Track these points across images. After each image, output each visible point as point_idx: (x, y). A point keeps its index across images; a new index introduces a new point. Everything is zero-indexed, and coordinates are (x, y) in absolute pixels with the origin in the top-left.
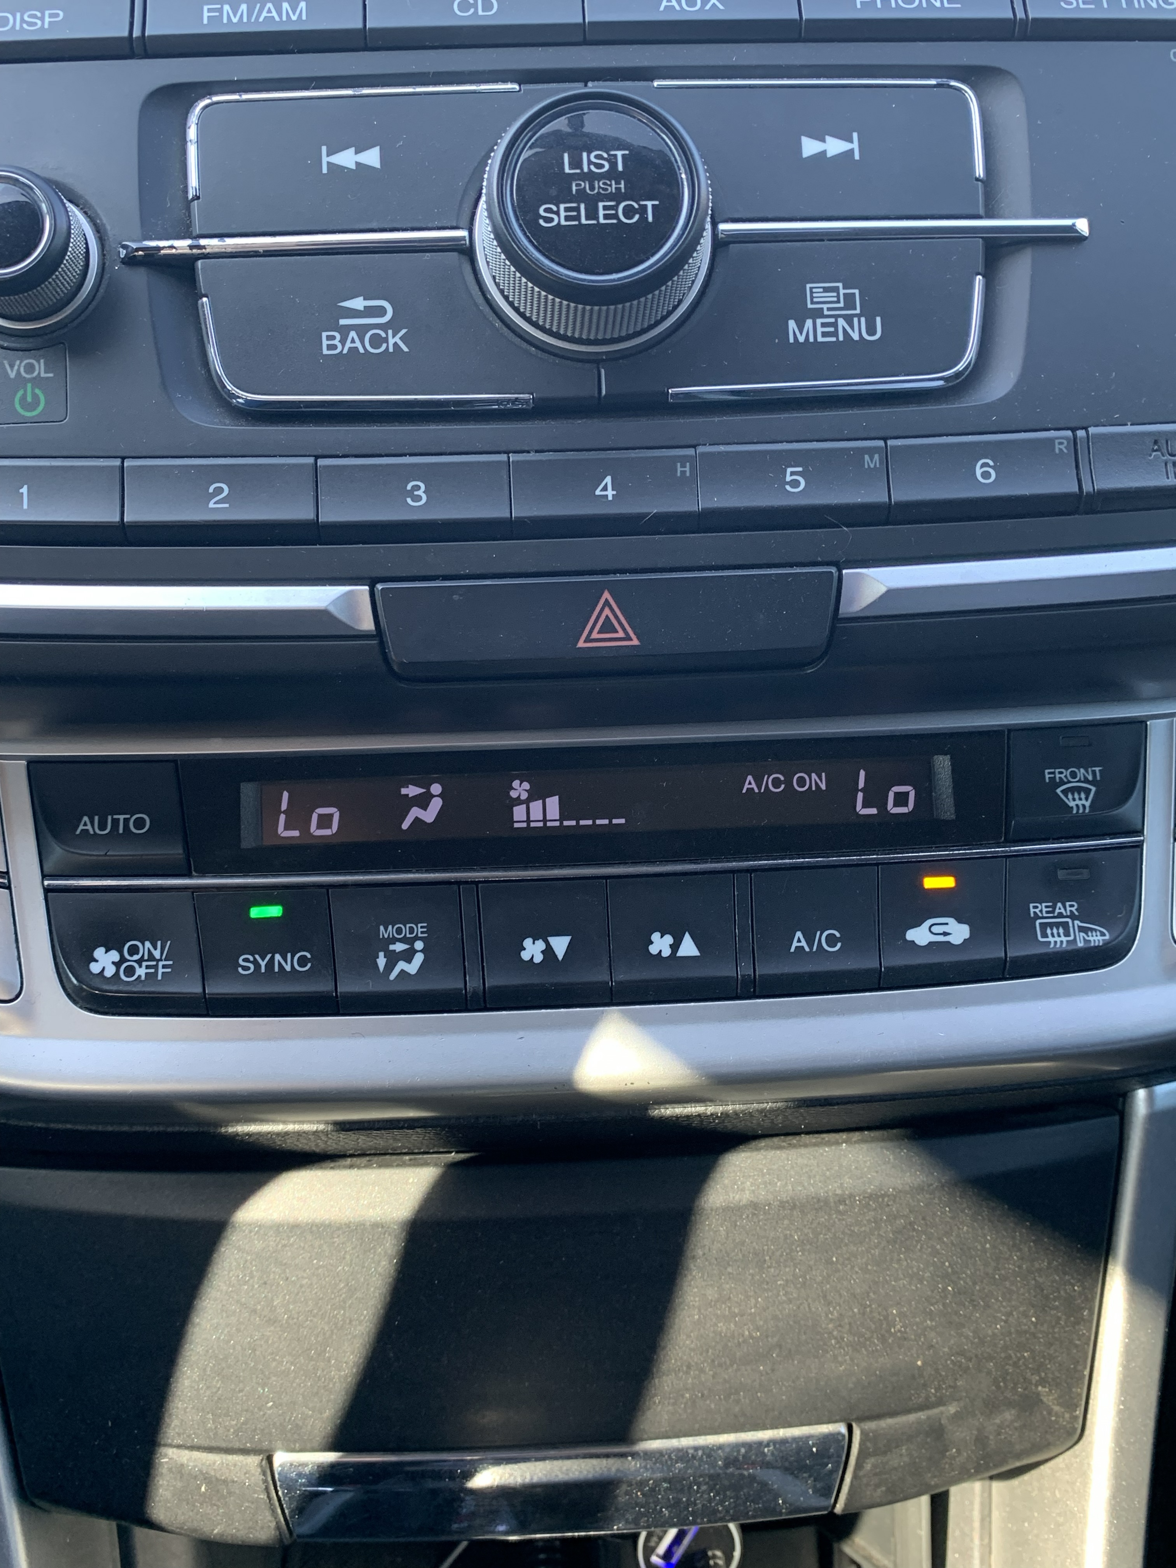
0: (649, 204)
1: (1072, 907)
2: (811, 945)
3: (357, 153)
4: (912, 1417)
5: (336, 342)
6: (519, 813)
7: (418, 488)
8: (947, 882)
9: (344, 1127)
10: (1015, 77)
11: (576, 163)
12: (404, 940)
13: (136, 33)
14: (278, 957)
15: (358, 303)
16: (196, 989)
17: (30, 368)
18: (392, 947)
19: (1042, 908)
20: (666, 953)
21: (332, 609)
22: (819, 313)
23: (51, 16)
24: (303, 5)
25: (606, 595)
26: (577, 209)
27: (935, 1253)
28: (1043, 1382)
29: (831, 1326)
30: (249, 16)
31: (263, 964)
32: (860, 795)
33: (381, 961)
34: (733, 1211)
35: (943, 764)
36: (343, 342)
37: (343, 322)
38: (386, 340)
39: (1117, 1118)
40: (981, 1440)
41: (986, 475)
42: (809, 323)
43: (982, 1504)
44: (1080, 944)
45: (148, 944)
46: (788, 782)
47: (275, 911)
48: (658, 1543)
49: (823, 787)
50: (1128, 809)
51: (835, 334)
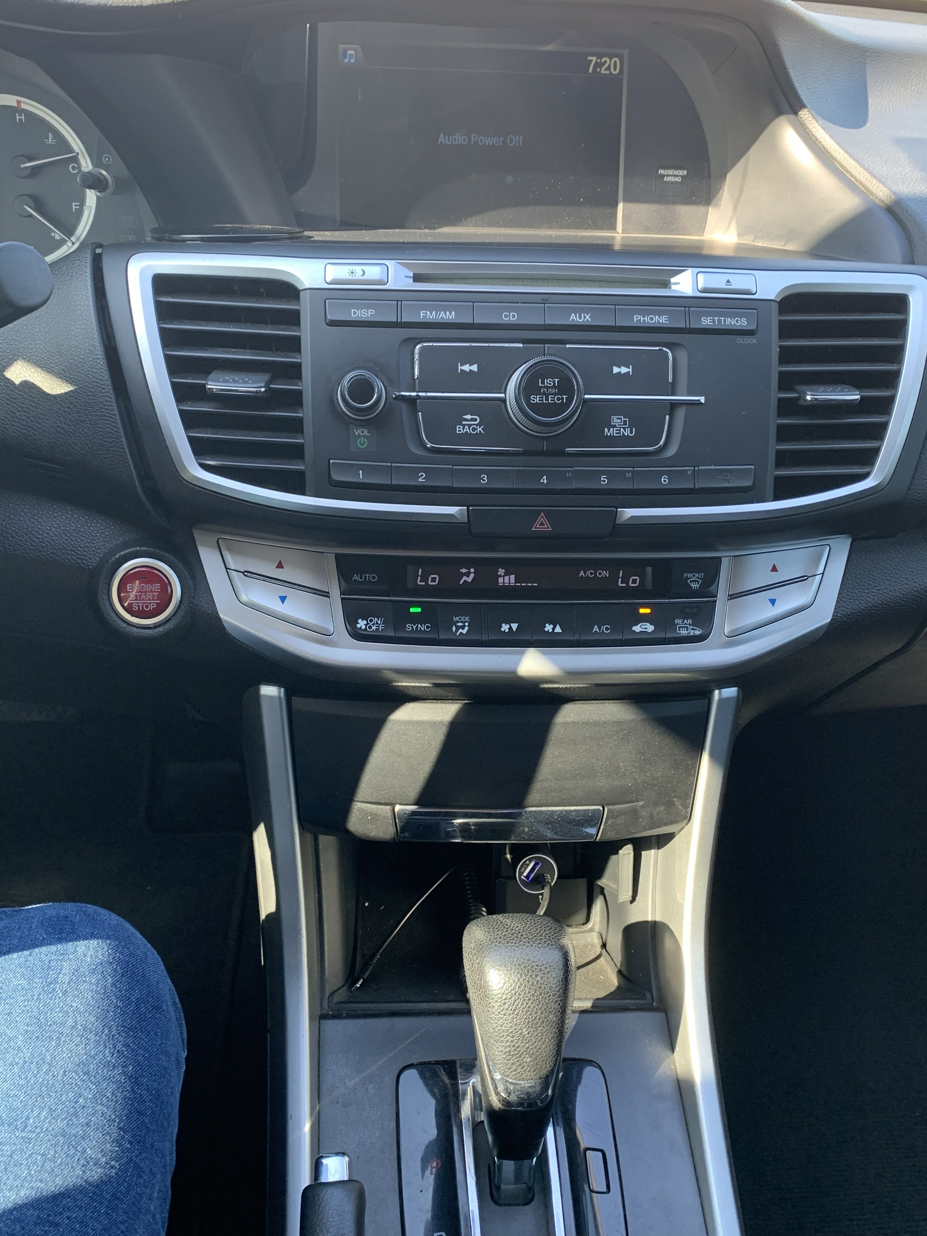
0: (565, 397)
1: (690, 621)
2: (600, 630)
3: (470, 366)
4: (626, 805)
5: (461, 429)
6: (501, 580)
7: (484, 477)
8: (648, 611)
9: (436, 685)
10: (685, 347)
11: (543, 383)
12: (461, 622)
13: (399, 320)
14: (419, 625)
15: (468, 417)
16: (392, 634)
17: (363, 432)
18: (458, 624)
19: (680, 621)
20: (551, 631)
21: (455, 514)
22: (615, 426)
23: (371, 312)
24: (453, 313)
25: (542, 514)
26: (543, 398)
27: (638, 744)
28: (676, 797)
29: (598, 768)
30: (436, 316)
31: (414, 627)
32: (620, 579)
33: (454, 629)
34: (566, 724)
35: (649, 569)
36: (463, 429)
37: (464, 423)
38: (477, 429)
39: (707, 701)
40: (651, 816)
41: (665, 481)
42: (612, 429)
43: (654, 859)
44: (692, 634)
45: (376, 619)
46: (595, 574)
47: (419, 610)
48: (524, 871)
49: (607, 576)
50: (712, 588)
51: (620, 433)
